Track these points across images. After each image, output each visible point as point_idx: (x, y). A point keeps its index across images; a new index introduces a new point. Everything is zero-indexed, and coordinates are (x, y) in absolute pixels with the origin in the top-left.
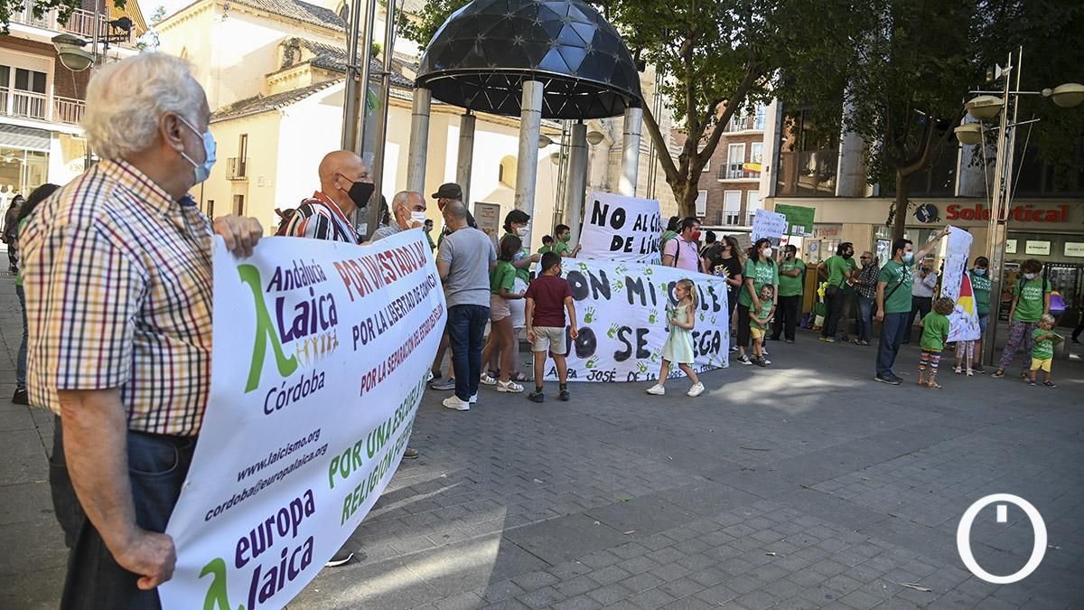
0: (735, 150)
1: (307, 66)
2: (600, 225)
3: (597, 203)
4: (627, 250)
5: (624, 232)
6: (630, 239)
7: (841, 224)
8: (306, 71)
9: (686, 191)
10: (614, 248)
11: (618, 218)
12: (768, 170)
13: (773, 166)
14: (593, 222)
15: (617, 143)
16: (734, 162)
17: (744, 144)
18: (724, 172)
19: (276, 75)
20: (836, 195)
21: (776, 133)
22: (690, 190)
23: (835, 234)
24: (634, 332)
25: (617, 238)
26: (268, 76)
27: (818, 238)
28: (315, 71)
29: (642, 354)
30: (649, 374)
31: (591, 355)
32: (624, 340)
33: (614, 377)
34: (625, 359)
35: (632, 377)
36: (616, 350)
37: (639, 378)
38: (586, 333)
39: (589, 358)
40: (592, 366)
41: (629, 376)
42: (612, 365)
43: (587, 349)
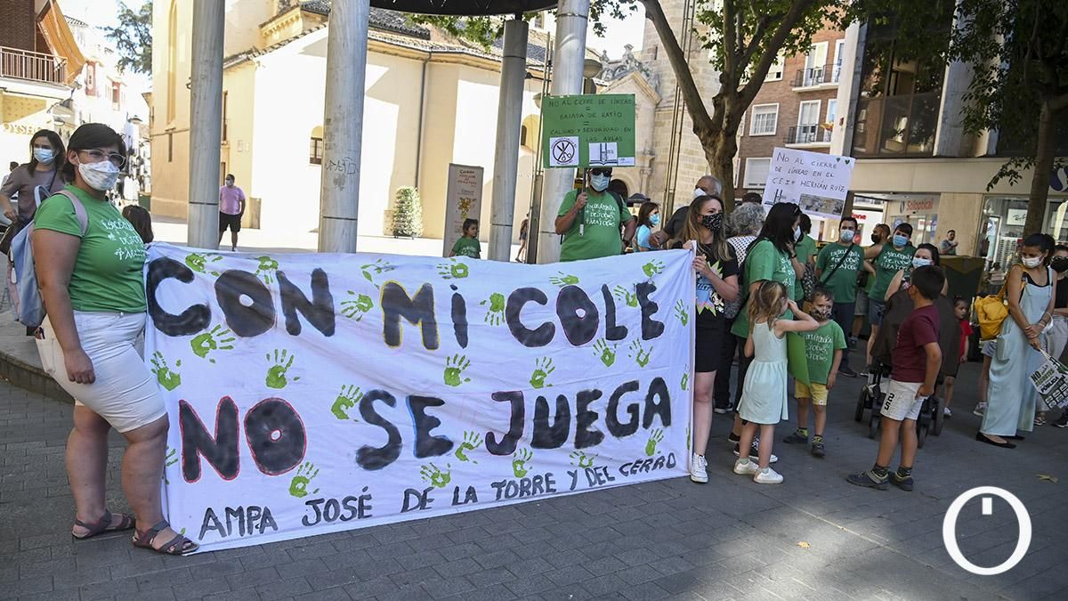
0: (808, 108)
1: (297, 11)
7: (939, 194)
8: (297, 18)
9: (720, 145)
12: (842, 123)
13: (849, 117)
15: (664, 101)
16: (806, 122)
17: (819, 101)
18: (793, 136)
19: (270, 25)
20: (935, 154)
21: (855, 73)
22: (726, 143)
23: (930, 207)
24: (401, 402)
26: (262, 26)
27: (906, 213)
28: (307, 16)
29: (432, 446)
30: (457, 489)
31: (295, 464)
32: (378, 421)
33: (369, 508)
34: (386, 464)
35: (414, 501)
36: (361, 445)
37: (431, 500)
38: (272, 412)
39: (293, 472)
40: (307, 490)
41: (406, 500)
42: (355, 480)
43: (283, 450)
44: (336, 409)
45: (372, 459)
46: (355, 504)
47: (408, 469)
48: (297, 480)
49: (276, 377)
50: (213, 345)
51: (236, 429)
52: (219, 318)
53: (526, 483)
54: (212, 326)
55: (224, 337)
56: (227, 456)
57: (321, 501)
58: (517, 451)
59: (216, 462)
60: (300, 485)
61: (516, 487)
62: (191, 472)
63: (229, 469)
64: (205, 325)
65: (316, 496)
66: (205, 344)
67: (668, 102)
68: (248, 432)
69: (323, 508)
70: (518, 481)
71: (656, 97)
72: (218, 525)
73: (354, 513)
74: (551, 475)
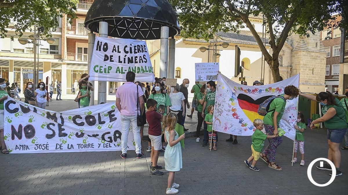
2: (99, 51)
3: (98, 42)
4: (111, 61)
5: (109, 53)
6: (111, 56)
10: (105, 60)
11: (105, 47)
14: (97, 50)
24: (56, 125)
25: (106, 56)
29: (62, 135)
30: (68, 145)
31: (33, 137)
32: (51, 129)
33: (48, 147)
34: (52, 138)
35: (58, 146)
36: (47, 134)
37: (62, 147)
38: (29, 127)
39: (33, 139)
40: (35, 142)
41: (57, 146)
42: (45, 141)
43: (31, 134)
44: (42, 126)
45: (49, 137)
46: (45, 146)
47: (57, 139)
48: (33, 140)
49: (30, 120)
50: (19, 115)
51: (22, 130)
52: (20, 110)
53: (86, 145)
54: (19, 112)
55: (21, 113)
56: (20, 135)
57: (38, 144)
58: (84, 137)
59: (17, 136)
60: (34, 141)
61: (83, 145)
62: (13, 138)
63: (20, 138)
64: (17, 111)
65: (37, 144)
66: (17, 115)
67: (296, 49)
68: (24, 131)
69: (39, 146)
70: (84, 144)
71: (291, 47)
72: (18, 148)
73: (45, 147)
74: (93, 144)
